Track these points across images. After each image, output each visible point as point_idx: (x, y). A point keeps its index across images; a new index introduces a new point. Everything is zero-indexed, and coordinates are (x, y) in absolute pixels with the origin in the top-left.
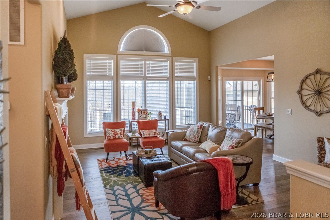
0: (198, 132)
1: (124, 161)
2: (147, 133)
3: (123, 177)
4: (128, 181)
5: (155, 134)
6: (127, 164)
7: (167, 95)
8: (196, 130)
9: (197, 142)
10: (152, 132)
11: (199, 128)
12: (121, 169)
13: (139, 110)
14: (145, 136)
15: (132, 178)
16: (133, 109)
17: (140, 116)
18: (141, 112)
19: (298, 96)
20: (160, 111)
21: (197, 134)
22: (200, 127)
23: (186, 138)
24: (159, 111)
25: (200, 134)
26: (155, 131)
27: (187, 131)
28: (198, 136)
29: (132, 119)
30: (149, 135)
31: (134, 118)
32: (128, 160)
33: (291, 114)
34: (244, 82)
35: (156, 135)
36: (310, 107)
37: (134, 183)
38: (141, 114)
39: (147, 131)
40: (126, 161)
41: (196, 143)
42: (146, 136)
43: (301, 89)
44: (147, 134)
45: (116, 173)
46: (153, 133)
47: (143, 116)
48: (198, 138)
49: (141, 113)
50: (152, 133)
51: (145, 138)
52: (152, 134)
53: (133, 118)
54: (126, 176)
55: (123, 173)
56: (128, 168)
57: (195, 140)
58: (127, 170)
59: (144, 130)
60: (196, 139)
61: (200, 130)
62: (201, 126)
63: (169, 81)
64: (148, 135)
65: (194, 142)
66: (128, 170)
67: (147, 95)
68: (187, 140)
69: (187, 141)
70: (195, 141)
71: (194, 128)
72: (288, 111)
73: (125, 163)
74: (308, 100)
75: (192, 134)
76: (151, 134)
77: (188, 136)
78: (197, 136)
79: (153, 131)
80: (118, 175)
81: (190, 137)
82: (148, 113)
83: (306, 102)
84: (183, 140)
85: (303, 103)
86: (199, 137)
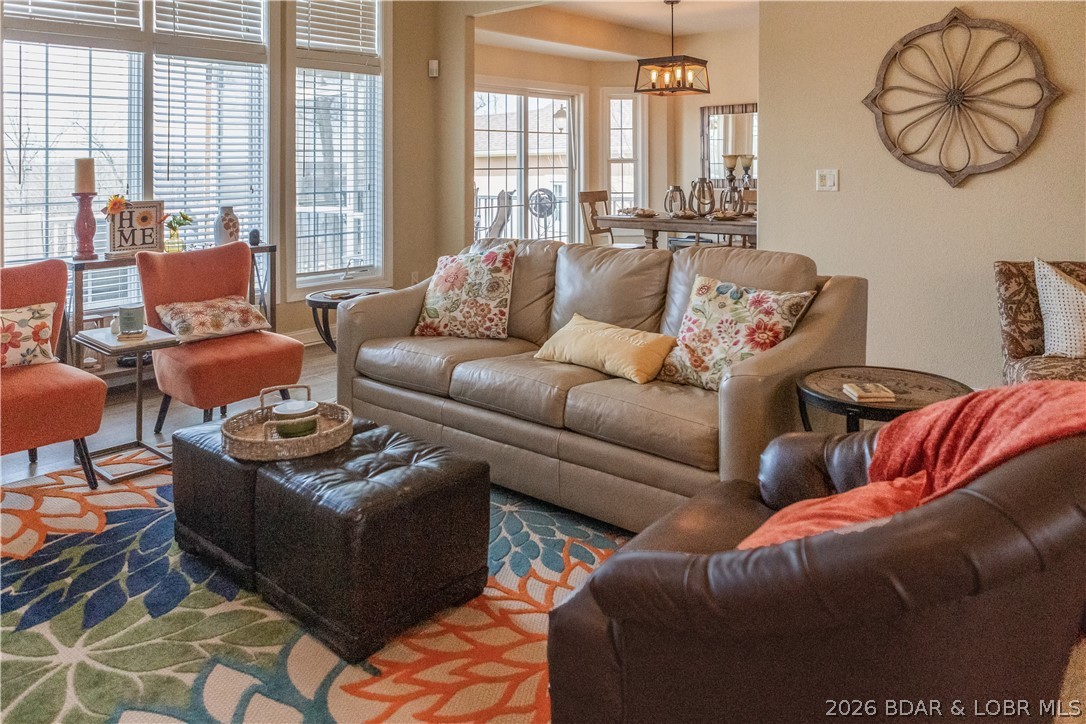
0: (494, 286)
1: (80, 499)
2: (202, 318)
3: (135, 616)
4: (195, 644)
5: (245, 321)
6: (111, 517)
7: (255, 133)
8: (486, 279)
9: (504, 336)
10: (228, 309)
11: (498, 264)
12: (84, 560)
13: (117, 207)
14: (195, 332)
15: (209, 612)
16: (85, 197)
17: (121, 236)
18: (126, 215)
19: (868, 117)
20: (227, 211)
21: (495, 294)
22: (505, 263)
23: (428, 320)
24: (224, 209)
25: (508, 296)
26: (243, 304)
27: (428, 285)
28: (503, 303)
29: (76, 254)
30: (217, 326)
31: (91, 250)
32: (102, 486)
33: (835, 188)
34: (529, 98)
35: (254, 325)
36: (920, 157)
37: (250, 650)
38: (126, 223)
39: (199, 306)
40: (90, 500)
41: (494, 339)
42: (198, 333)
43: (883, 87)
44: (202, 324)
45: (70, 602)
46: (237, 316)
47: (138, 235)
48: (503, 314)
49: (131, 219)
50: (229, 315)
51: (193, 345)
52: (232, 321)
53: (81, 250)
54: (155, 608)
55: (115, 587)
56: (135, 545)
57: (488, 324)
58: (137, 561)
59: (179, 306)
60: (491, 320)
61: (506, 276)
62: (506, 256)
63: (265, 68)
64: (212, 330)
65: (482, 337)
66: (143, 560)
67: (158, 128)
68: (441, 329)
69: (440, 334)
70: (488, 329)
71: (472, 270)
72: (823, 178)
73: (95, 509)
74: (914, 130)
75: (464, 297)
76: (225, 321)
77: (441, 312)
78: (493, 304)
79: (232, 304)
80: (94, 615)
81: (457, 314)
82: (170, 219)
83: (904, 136)
84: (412, 334)
85: (892, 143)
86: (506, 310)
